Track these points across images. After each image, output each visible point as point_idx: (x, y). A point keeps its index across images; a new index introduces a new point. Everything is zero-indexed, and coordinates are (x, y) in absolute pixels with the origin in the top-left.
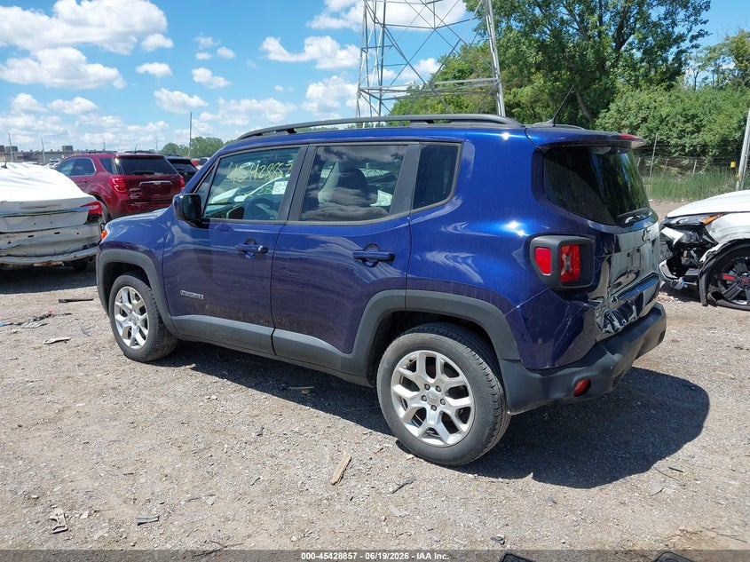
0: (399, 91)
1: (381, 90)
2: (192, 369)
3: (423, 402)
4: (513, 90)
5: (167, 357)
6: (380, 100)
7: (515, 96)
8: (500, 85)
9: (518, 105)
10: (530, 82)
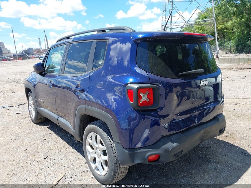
0: (177, 25)
1: (171, 25)
2: (48, 127)
3: (95, 154)
4: (224, 23)
5: (43, 122)
6: (171, 29)
7: (225, 25)
8: (215, 21)
9: (226, 28)
10: (231, 19)
